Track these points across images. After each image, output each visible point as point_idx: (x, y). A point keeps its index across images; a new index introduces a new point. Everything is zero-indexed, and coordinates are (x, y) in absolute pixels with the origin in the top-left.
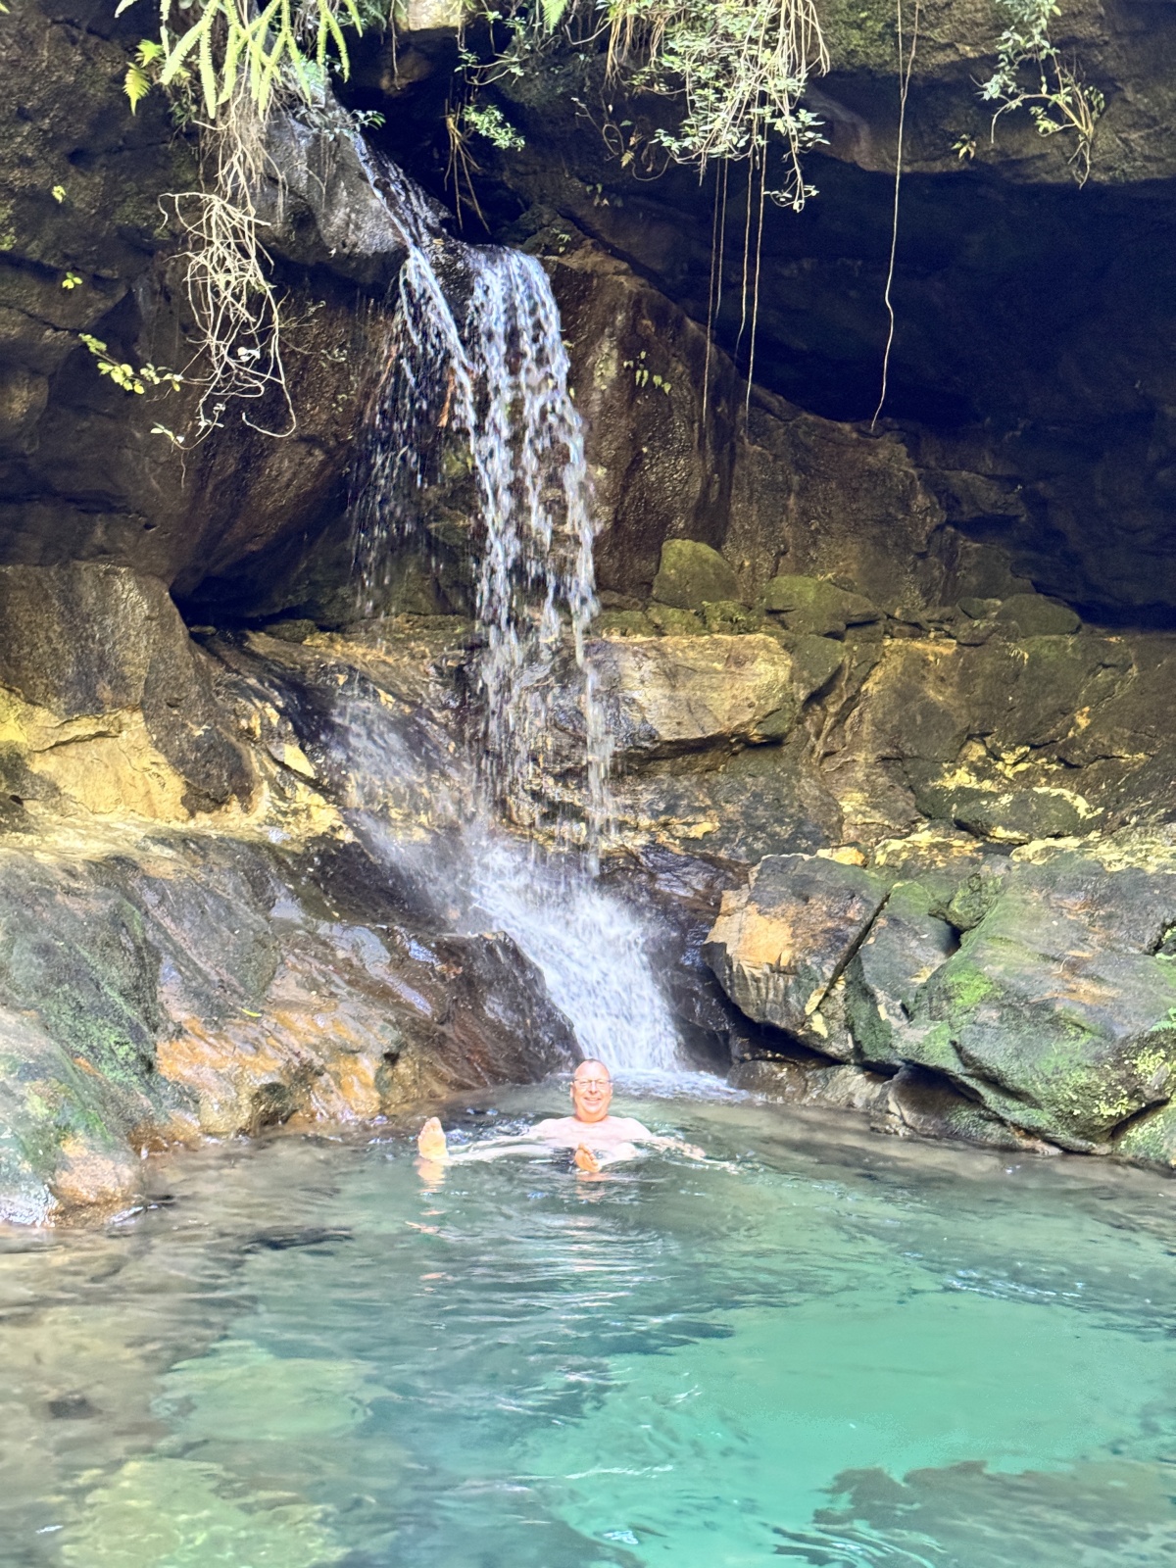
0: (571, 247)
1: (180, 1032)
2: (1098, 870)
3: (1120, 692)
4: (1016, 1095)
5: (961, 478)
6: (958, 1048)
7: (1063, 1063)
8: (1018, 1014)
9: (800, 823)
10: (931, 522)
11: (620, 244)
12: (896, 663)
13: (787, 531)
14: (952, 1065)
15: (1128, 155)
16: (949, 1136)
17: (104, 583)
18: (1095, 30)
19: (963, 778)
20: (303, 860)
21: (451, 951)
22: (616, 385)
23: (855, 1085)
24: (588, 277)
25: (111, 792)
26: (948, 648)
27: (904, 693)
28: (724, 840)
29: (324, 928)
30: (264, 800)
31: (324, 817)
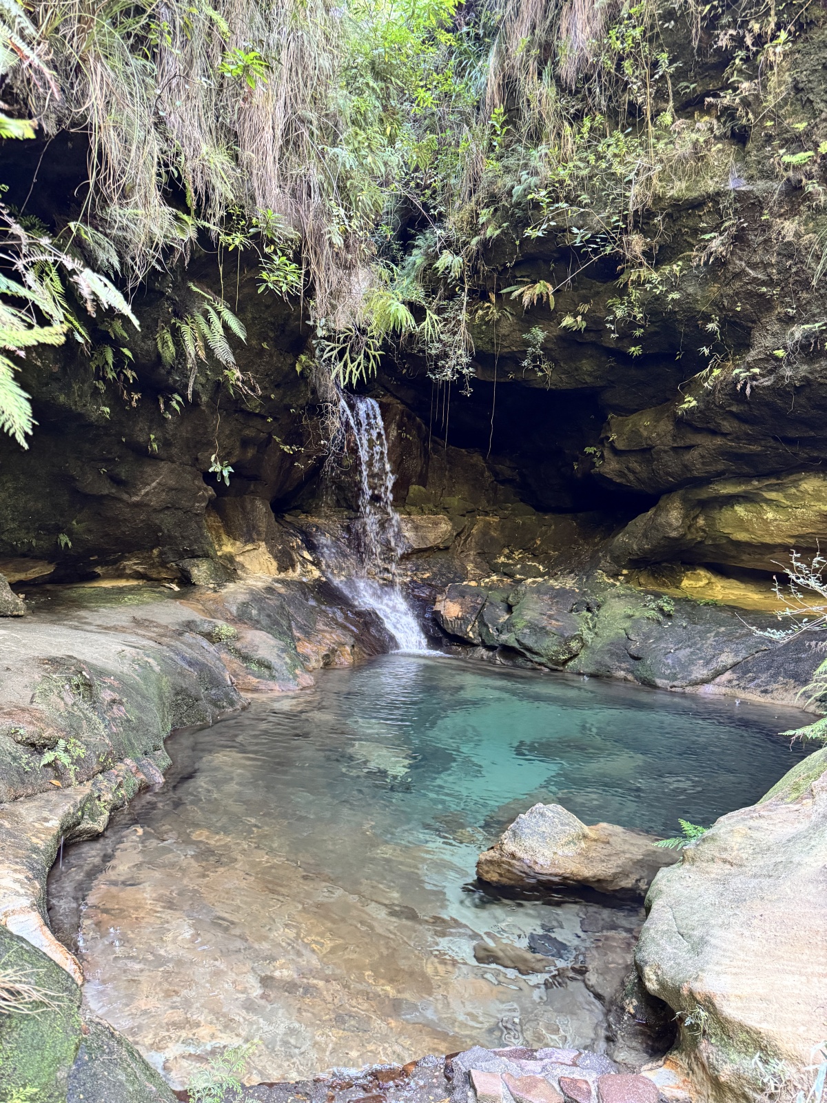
0: (383, 396)
1: (299, 639)
2: (552, 588)
3: (549, 533)
4: (536, 653)
5: (499, 467)
6: (518, 641)
7: (550, 644)
8: (535, 630)
9: (455, 573)
10: (490, 480)
11: (399, 395)
12: (481, 524)
13: (445, 482)
14: (516, 645)
15: (561, 381)
16: (516, 666)
17: (253, 501)
18: (553, 346)
19: (502, 559)
20: (314, 587)
21: (360, 614)
22: (396, 438)
23: (483, 652)
24: (389, 404)
25: (258, 566)
26: (496, 519)
27: (484, 533)
28: (434, 579)
29: (323, 607)
30: (299, 568)
31: (316, 573)
